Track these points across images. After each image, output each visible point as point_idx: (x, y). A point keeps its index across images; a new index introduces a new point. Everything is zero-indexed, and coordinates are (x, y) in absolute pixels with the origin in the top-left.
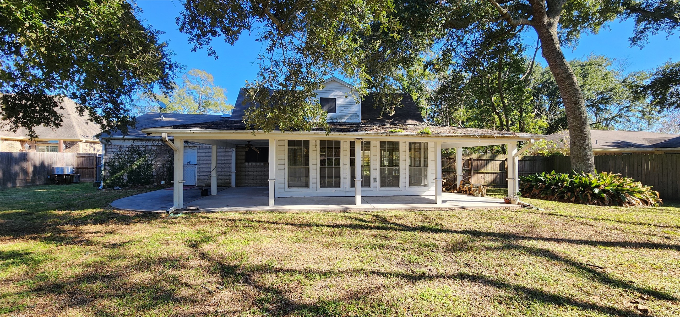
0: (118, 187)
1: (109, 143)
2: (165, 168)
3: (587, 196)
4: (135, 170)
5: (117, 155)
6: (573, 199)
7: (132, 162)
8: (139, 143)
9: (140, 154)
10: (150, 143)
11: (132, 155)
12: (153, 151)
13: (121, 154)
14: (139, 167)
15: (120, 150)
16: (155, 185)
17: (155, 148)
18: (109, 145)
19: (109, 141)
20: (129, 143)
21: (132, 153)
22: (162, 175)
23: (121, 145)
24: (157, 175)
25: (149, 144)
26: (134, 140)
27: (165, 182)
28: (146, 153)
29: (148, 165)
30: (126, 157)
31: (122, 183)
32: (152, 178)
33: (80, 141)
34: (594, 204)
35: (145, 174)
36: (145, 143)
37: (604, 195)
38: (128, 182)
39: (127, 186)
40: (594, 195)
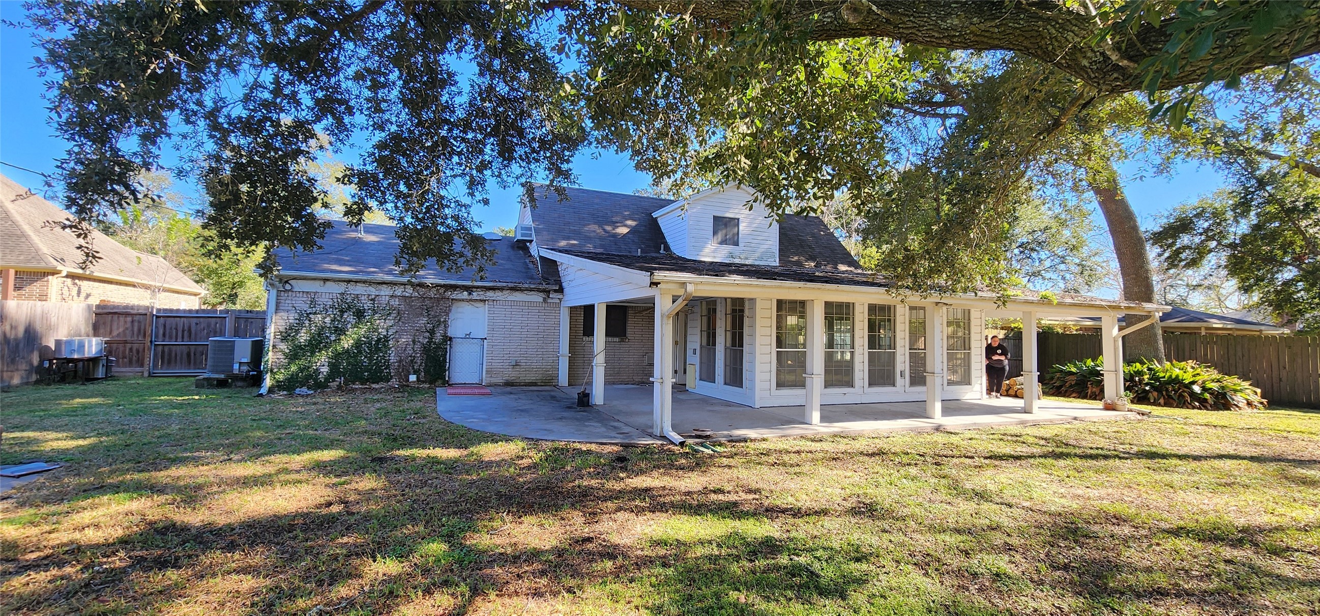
0: (305, 389)
1: (288, 287)
2: (418, 346)
3: (1184, 397)
4: (347, 351)
5: (304, 317)
6: (1162, 401)
7: (340, 331)
8: (360, 289)
9: (360, 314)
10: (386, 291)
11: (342, 317)
12: (392, 309)
13: (315, 313)
14: (358, 344)
15: (313, 303)
16: (394, 382)
17: (395, 303)
18: (286, 291)
19: (287, 282)
20: (336, 289)
21: (342, 312)
22: (412, 361)
23: (315, 293)
24: (400, 361)
25: (382, 293)
26: (349, 281)
27: (418, 378)
28: (375, 312)
29: (379, 340)
30: (328, 320)
31: (316, 380)
32: (388, 367)
33: (55, 273)
34: (1194, 408)
35: (371, 359)
36: (373, 290)
37: (1207, 396)
38: (331, 376)
39: (327, 387)
40: (1193, 394)
